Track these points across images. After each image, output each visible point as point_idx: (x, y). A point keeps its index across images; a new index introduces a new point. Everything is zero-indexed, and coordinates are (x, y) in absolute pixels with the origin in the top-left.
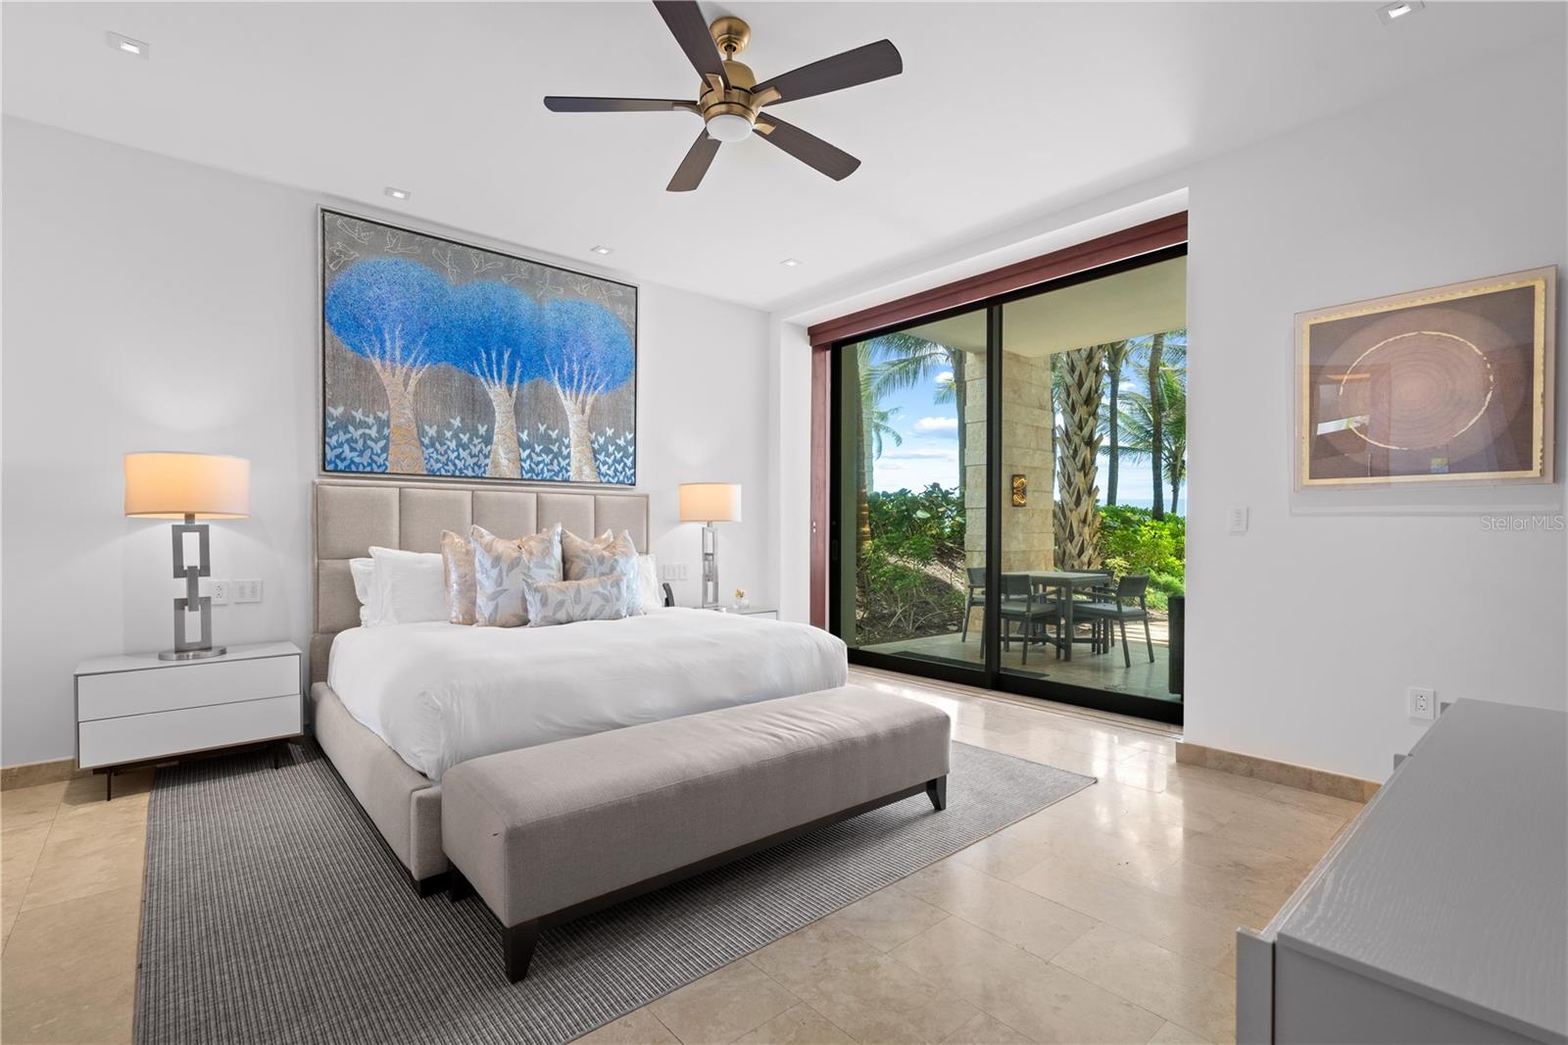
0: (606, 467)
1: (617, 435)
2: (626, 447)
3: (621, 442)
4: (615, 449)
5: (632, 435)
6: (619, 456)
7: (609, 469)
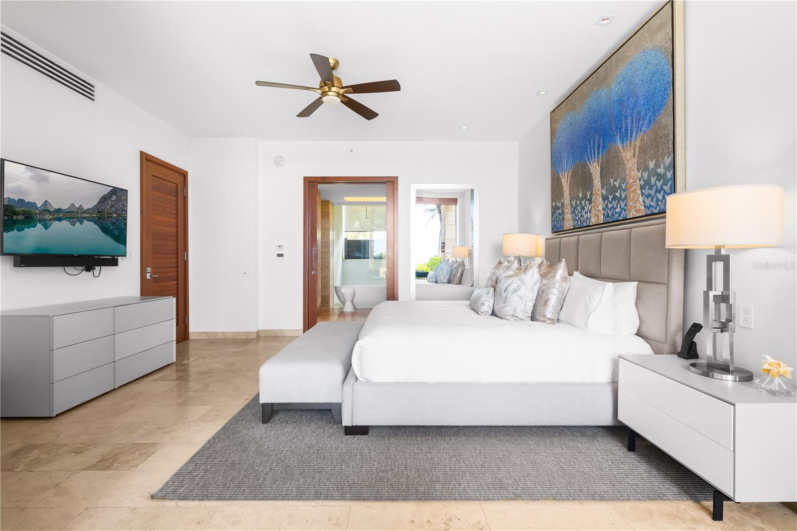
0: (650, 199)
1: (657, 166)
2: (665, 174)
3: (661, 170)
4: (657, 179)
5: (671, 158)
6: (659, 184)
7: (652, 200)
